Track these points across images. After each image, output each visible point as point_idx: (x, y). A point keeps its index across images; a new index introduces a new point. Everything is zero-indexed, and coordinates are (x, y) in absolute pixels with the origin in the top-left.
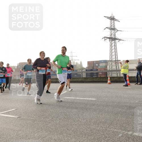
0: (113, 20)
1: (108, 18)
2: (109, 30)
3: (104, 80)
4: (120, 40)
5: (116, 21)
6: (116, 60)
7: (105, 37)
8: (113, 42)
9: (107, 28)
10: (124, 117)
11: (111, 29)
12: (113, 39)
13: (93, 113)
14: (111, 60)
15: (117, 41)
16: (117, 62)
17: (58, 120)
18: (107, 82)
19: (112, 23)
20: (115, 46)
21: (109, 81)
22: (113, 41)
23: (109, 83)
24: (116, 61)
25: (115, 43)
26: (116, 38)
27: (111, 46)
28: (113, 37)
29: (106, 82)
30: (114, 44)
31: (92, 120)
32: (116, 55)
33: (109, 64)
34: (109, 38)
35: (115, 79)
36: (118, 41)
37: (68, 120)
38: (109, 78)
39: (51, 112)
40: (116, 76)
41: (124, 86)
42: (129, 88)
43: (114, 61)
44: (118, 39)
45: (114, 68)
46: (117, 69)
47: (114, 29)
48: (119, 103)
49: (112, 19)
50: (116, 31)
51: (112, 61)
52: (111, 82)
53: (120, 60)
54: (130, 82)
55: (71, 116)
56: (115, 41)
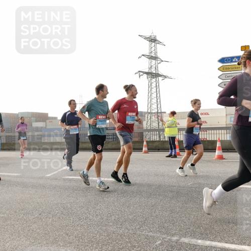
0: (154, 42)
1: (146, 38)
2: (148, 59)
3: (137, 146)
4: (165, 77)
5: (158, 43)
6: (159, 111)
7: (139, 71)
8: (154, 80)
9: (143, 55)
10: (166, 211)
11: (151, 58)
12: (153, 76)
13: (114, 204)
14: (149, 111)
15: (160, 78)
16: (159, 115)
17: (49, 218)
18: (142, 149)
19: (151, 48)
20: (157, 87)
21: (145, 149)
22: (154, 78)
23: (146, 152)
24: (158, 113)
25: (157, 82)
26: (159, 73)
27: (150, 86)
28: (154, 72)
29: (140, 149)
30: (155, 83)
31: (111, 216)
32: (158, 103)
33: (146, 119)
34: (147, 73)
35: (155, 145)
36: (162, 78)
37: (69, 217)
38: (145, 143)
39: (38, 203)
40: (158, 139)
41: (167, 157)
42: (178, 161)
43: (154, 113)
44: (162, 76)
45: (155, 125)
46: (160, 127)
47: (155, 58)
48: (159, 186)
49: (153, 40)
50: (159, 62)
51: (151, 113)
52: (148, 149)
53: (165, 113)
54: (180, 149)
55: (75, 210)
56: (157, 79)
